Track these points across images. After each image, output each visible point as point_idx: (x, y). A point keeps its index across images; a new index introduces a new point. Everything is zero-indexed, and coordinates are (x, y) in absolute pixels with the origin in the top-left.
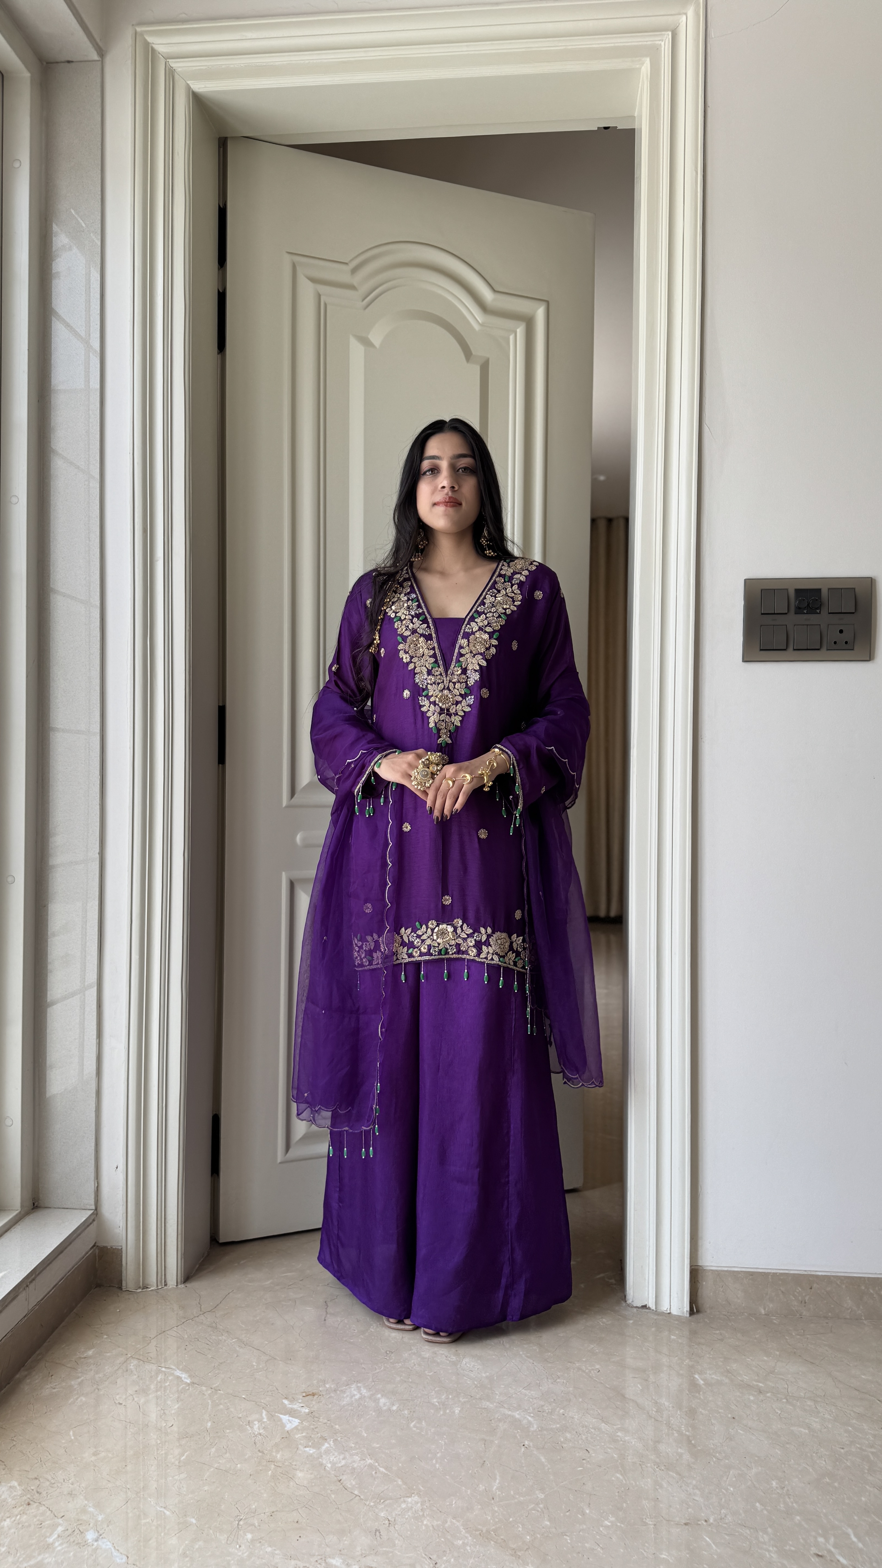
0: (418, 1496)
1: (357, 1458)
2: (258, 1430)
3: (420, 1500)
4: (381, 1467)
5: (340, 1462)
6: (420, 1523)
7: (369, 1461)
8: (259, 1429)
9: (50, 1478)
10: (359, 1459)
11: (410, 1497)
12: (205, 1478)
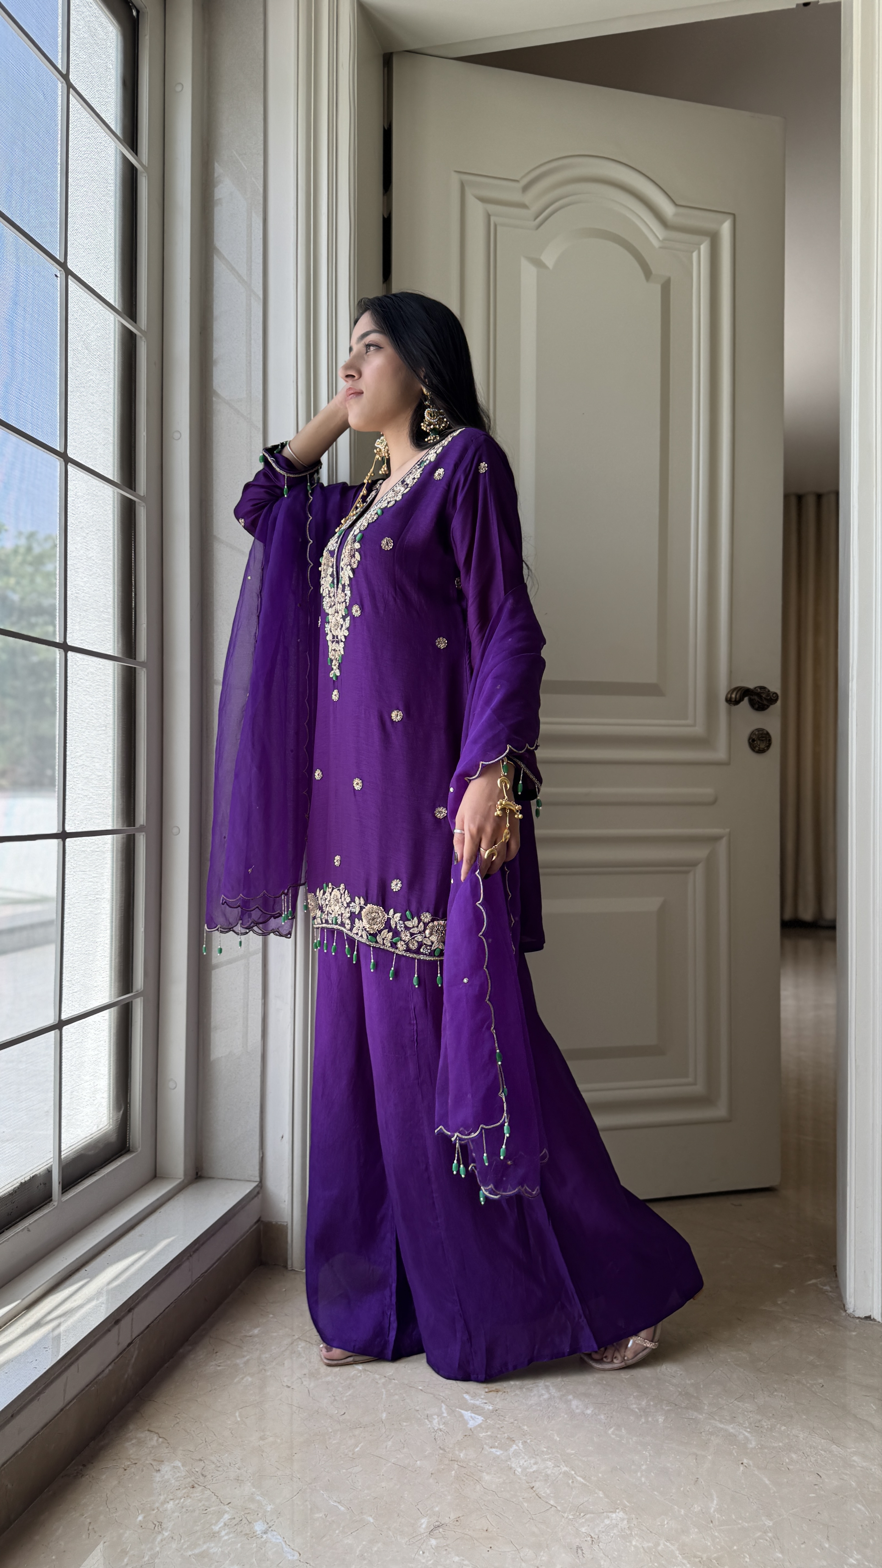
0: (624, 1512)
1: (550, 1464)
2: (437, 1425)
3: (626, 1517)
4: (578, 1476)
5: (531, 1466)
6: (628, 1544)
7: (565, 1469)
8: (439, 1424)
9: (215, 1461)
10: (553, 1465)
11: (615, 1512)
12: (382, 1474)
